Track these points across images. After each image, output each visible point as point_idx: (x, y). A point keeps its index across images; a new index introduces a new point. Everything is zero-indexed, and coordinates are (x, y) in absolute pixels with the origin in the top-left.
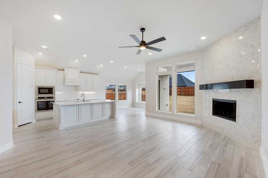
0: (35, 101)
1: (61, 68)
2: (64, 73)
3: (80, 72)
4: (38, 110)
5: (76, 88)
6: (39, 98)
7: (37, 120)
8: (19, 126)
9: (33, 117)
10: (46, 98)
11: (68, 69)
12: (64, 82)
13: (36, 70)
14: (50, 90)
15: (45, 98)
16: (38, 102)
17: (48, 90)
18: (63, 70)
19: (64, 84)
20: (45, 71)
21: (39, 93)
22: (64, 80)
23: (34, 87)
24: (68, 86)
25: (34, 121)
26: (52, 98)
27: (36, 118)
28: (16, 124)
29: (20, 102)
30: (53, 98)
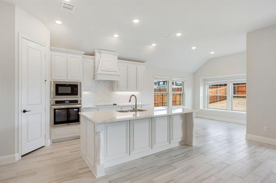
0: (51, 108)
1: (90, 50)
2: (94, 59)
3: (118, 59)
4: (56, 123)
5: (112, 85)
6: (57, 102)
7: (53, 142)
8: (22, 156)
9: (48, 136)
10: (68, 102)
11: (100, 53)
12: (94, 75)
13: (53, 53)
14: (74, 89)
15: (66, 102)
16: (55, 110)
17: (70, 88)
18: (93, 54)
19: (94, 80)
20: (65, 54)
21: (57, 93)
22: (94, 73)
23: (48, 83)
24: (99, 81)
25: (49, 143)
26: (76, 102)
27: (52, 138)
28: (18, 152)
29: (24, 111)
30: (79, 103)
